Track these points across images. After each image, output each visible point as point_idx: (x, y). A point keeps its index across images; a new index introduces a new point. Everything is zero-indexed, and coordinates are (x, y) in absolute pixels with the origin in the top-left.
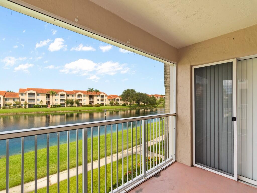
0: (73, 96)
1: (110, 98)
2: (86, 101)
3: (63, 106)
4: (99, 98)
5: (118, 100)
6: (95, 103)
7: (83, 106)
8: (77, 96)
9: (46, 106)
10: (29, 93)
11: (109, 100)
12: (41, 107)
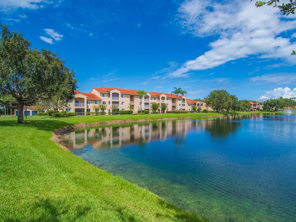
0: (155, 99)
1: (188, 103)
2: (169, 105)
4: (181, 102)
5: (198, 105)
6: (177, 109)
7: (167, 112)
8: (161, 98)
11: (189, 105)
12: (130, 114)
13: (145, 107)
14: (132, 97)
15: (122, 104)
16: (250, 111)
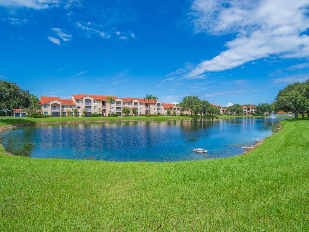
0: (128, 104)
1: (166, 108)
2: (142, 109)
3: (119, 116)
4: (156, 107)
5: (175, 109)
6: (152, 112)
7: (140, 115)
8: (133, 103)
9: (101, 115)
10: (85, 100)
11: (165, 109)
12: (99, 116)
13: (117, 110)
14: (104, 103)
15: (94, 108)
16: (243, 115)
